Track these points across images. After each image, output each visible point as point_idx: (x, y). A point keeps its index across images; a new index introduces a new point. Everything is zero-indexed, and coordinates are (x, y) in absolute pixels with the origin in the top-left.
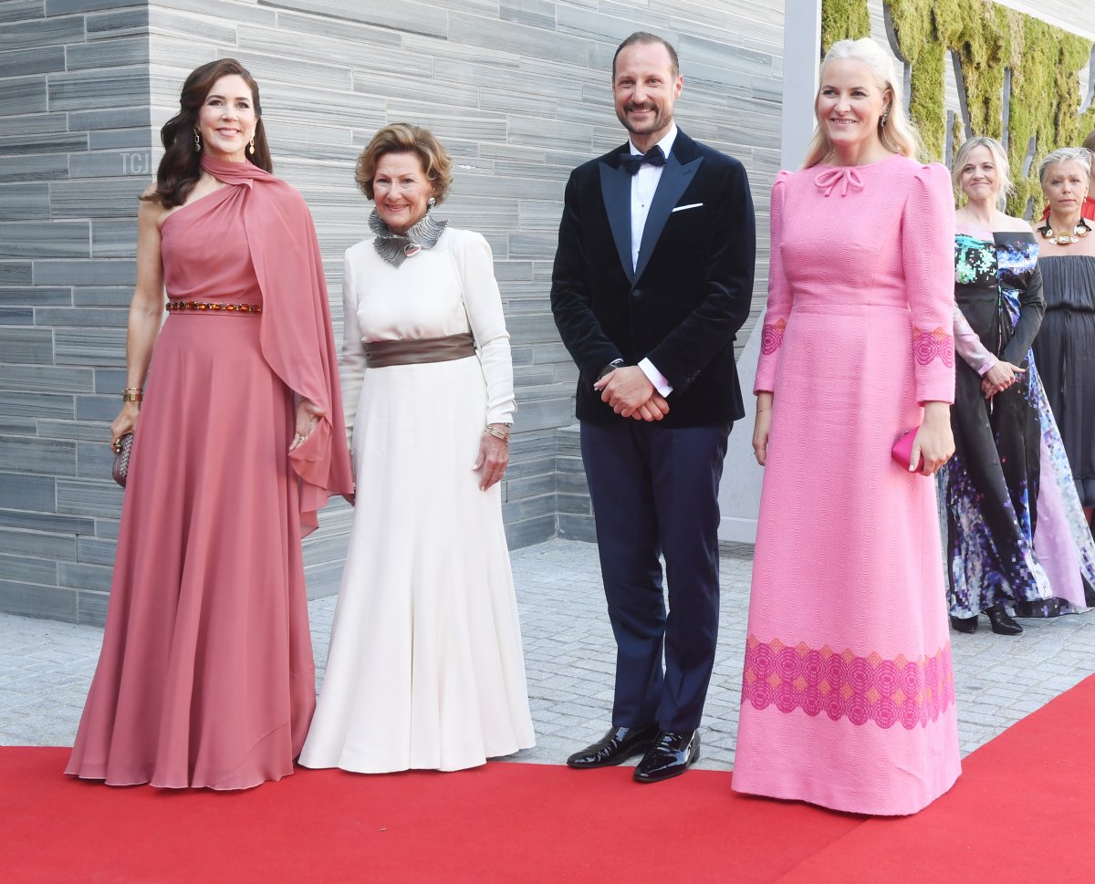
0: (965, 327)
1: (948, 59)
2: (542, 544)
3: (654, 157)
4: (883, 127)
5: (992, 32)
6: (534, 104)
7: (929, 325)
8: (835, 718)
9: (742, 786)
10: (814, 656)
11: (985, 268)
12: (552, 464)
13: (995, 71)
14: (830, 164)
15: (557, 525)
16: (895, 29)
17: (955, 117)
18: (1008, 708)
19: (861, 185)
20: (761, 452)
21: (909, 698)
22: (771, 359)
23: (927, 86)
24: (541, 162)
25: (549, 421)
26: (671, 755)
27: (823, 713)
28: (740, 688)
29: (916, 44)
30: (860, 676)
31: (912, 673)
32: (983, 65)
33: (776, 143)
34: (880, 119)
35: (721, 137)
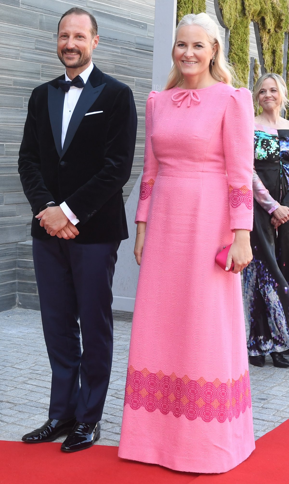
0: (260, 185)
1: (251, 27)
2: (9, 311)
3: (77, 82)
4: (213, 65)
5: (277, 11)
6: (7, 50)
7: (238, 184)
8: (177, 416)
9: (124, 454)
10: (167, 379)
11: (272, 151)
12: (15, 264)
13: (279, 34)
14: (181, 88)
15: (17, 300)
16: (220, 9)
17: (255, 61)
18: (282, 411)
19: (199, 101)
20: (139, 257)
21: (221, 404)
22: (146, 202)
23: (239, 43)
24: (11, 85)
25: (13, 238)
26: (83, 436)
27: (171, 413)
28: (123, 397)
29: (233, 17)
30: (193, 391)
31: (224, 389)
32: (272, 31)
33: (149, 75)
34: (211, 61)
35: (117, 71)
